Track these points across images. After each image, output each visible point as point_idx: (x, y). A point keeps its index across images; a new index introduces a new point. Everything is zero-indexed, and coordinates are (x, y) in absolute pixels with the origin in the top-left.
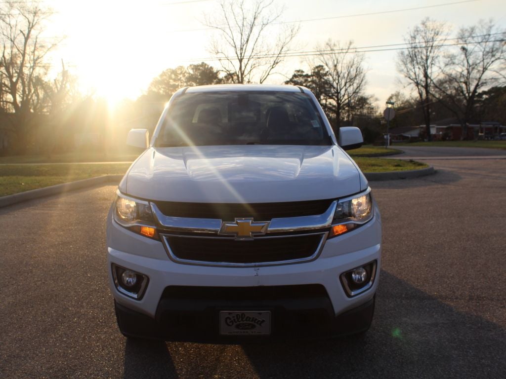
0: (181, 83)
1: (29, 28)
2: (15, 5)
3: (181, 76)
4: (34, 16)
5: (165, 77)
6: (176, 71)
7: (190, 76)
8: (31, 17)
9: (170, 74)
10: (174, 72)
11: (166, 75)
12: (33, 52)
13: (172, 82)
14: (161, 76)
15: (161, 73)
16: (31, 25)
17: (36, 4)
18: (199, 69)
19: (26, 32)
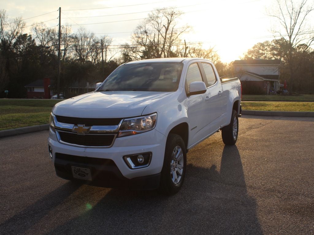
0: (267, 52)
1: (168, 24)
2: (161, 11)
3: (267, 47)
4: (172, 16)
5: (256, 48)
6: (264, 44)
7: (273, 47)
8: (169, 17)
9: (259, 46)
10: (262, 45)
11: (257, 47)
12: (171, 37)
13: (261, 51)
14: (254, 48)
15: (253, 46)
16: (169, 22)
17: (173, 10)
18: (279, 43)
19: (166, 26)
